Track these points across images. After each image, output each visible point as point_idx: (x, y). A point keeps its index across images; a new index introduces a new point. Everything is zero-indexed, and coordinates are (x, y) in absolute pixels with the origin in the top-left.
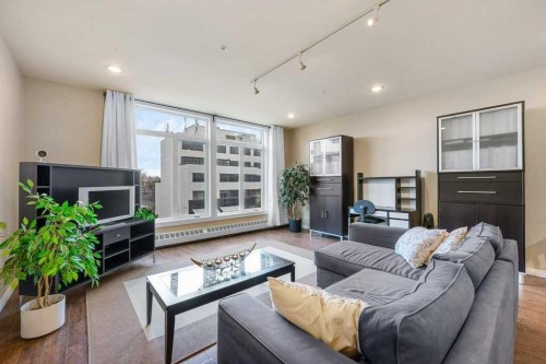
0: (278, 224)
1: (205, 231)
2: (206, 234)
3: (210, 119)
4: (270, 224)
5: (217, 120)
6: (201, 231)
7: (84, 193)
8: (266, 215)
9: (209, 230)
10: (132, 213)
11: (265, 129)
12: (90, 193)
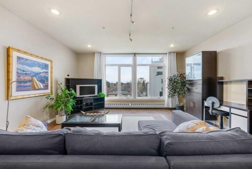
0: (171, 107)
1: (130, 104)
2: (130, 105)
3: (133, 55)
4: (166, 106)
5: (136, 55)
6: (128, 104)
7: (78, 87)
8: (164, 101)
9: (132, 104)
10: (96, 94)
11: (165, 55)
12: (80, 87)
